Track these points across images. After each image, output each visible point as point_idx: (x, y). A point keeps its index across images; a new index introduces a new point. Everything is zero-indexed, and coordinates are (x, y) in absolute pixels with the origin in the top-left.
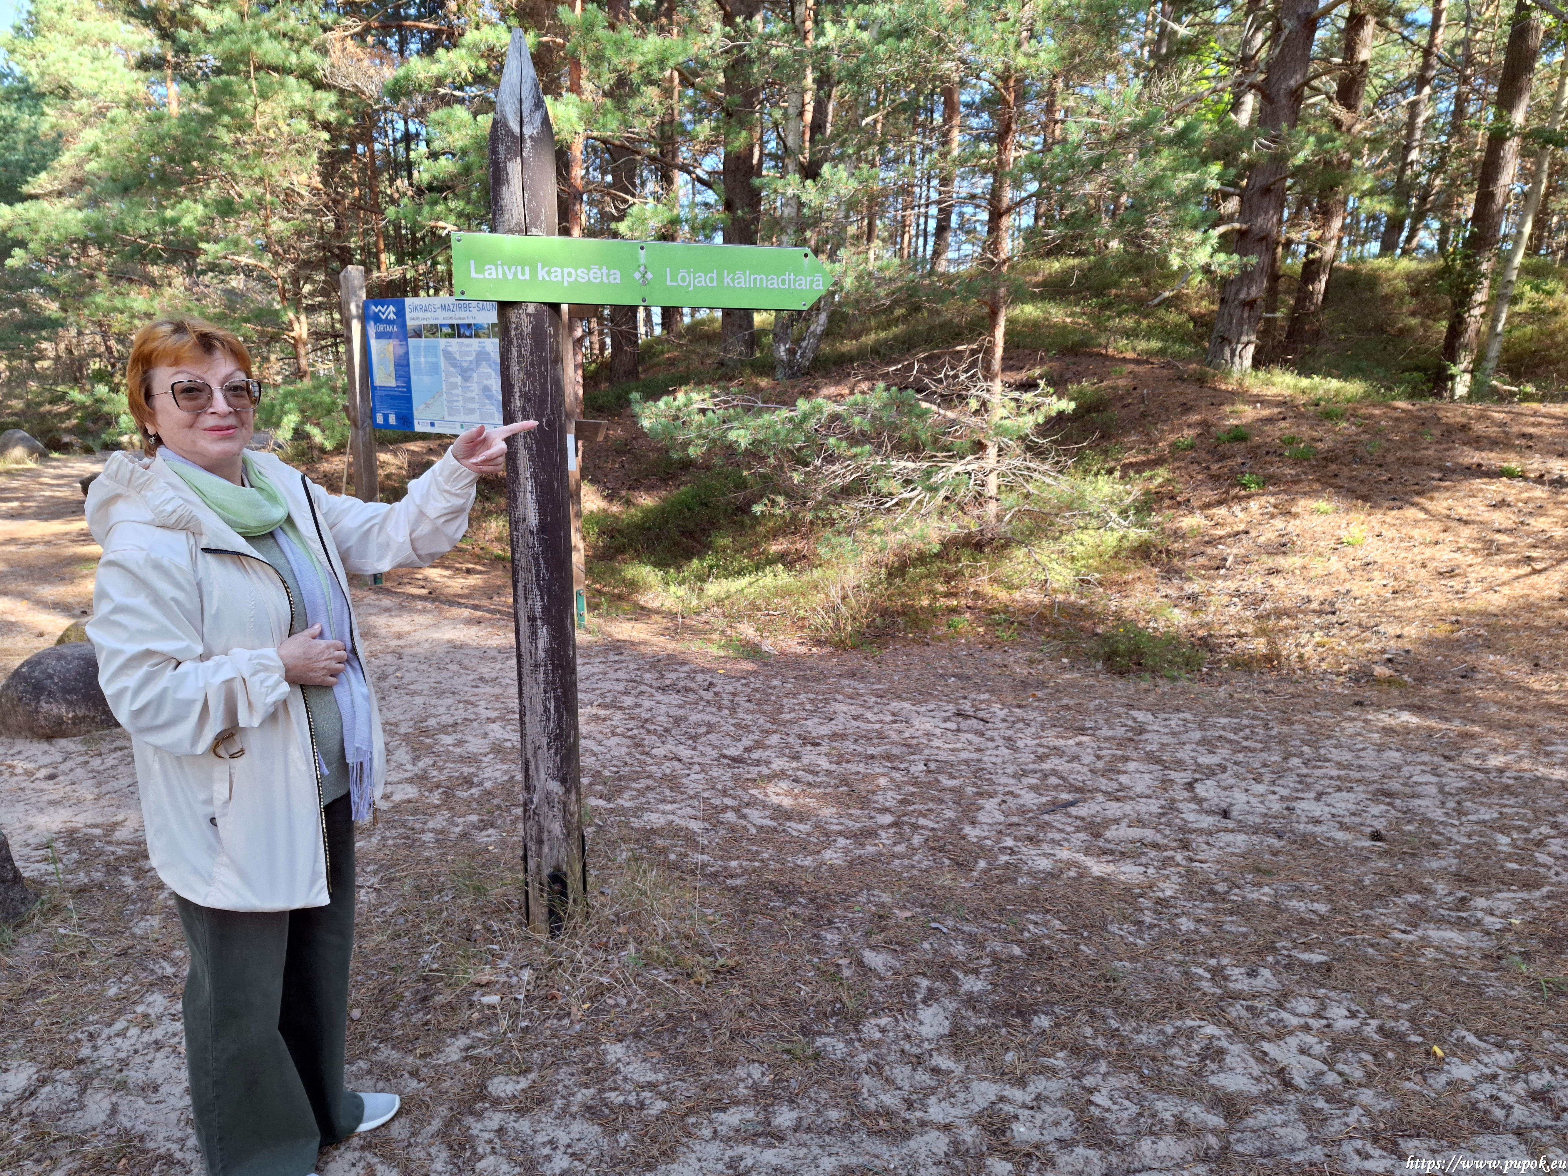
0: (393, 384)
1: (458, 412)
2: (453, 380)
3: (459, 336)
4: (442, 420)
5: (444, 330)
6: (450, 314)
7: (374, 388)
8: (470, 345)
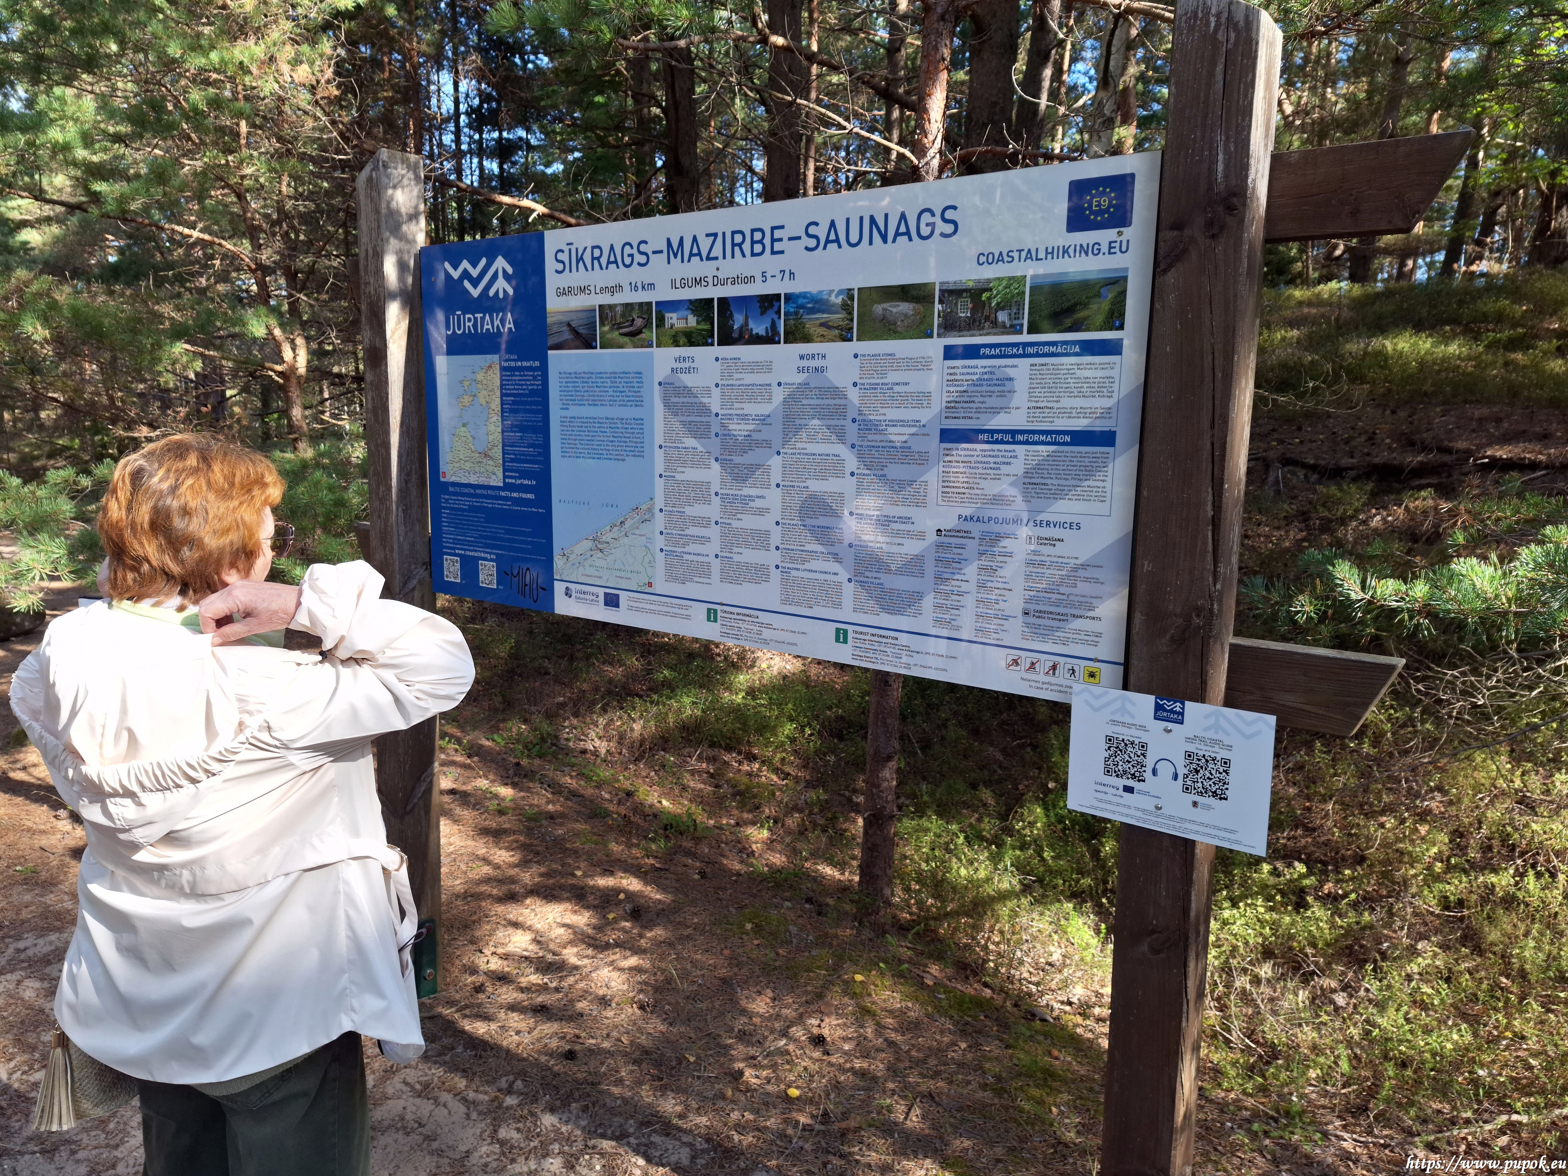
0: (497, 480)
1: (703, 571)
2: (691, 474)
3: (727, 339)
4: (647, 589)
5: (673, 319)
6: (697, 268)
7: (441, 488)
8: (767, 367)
